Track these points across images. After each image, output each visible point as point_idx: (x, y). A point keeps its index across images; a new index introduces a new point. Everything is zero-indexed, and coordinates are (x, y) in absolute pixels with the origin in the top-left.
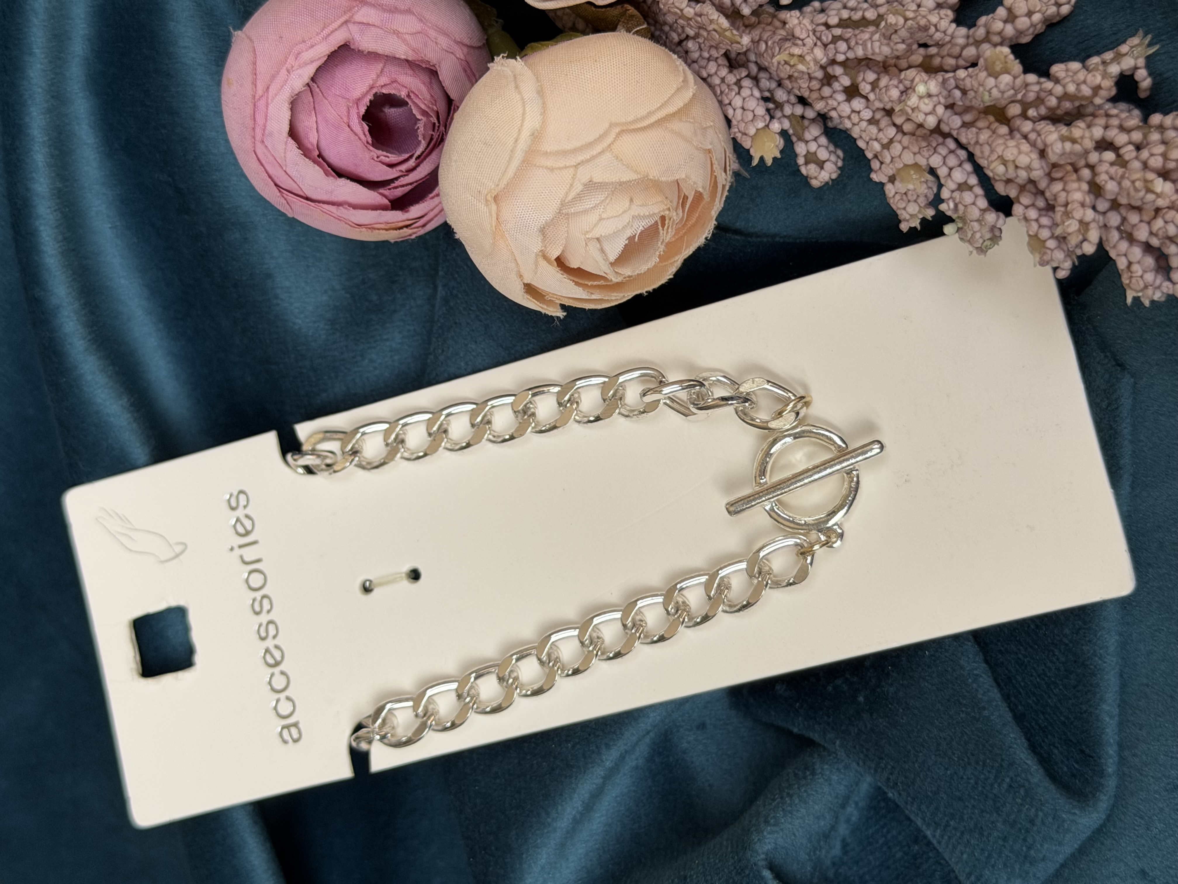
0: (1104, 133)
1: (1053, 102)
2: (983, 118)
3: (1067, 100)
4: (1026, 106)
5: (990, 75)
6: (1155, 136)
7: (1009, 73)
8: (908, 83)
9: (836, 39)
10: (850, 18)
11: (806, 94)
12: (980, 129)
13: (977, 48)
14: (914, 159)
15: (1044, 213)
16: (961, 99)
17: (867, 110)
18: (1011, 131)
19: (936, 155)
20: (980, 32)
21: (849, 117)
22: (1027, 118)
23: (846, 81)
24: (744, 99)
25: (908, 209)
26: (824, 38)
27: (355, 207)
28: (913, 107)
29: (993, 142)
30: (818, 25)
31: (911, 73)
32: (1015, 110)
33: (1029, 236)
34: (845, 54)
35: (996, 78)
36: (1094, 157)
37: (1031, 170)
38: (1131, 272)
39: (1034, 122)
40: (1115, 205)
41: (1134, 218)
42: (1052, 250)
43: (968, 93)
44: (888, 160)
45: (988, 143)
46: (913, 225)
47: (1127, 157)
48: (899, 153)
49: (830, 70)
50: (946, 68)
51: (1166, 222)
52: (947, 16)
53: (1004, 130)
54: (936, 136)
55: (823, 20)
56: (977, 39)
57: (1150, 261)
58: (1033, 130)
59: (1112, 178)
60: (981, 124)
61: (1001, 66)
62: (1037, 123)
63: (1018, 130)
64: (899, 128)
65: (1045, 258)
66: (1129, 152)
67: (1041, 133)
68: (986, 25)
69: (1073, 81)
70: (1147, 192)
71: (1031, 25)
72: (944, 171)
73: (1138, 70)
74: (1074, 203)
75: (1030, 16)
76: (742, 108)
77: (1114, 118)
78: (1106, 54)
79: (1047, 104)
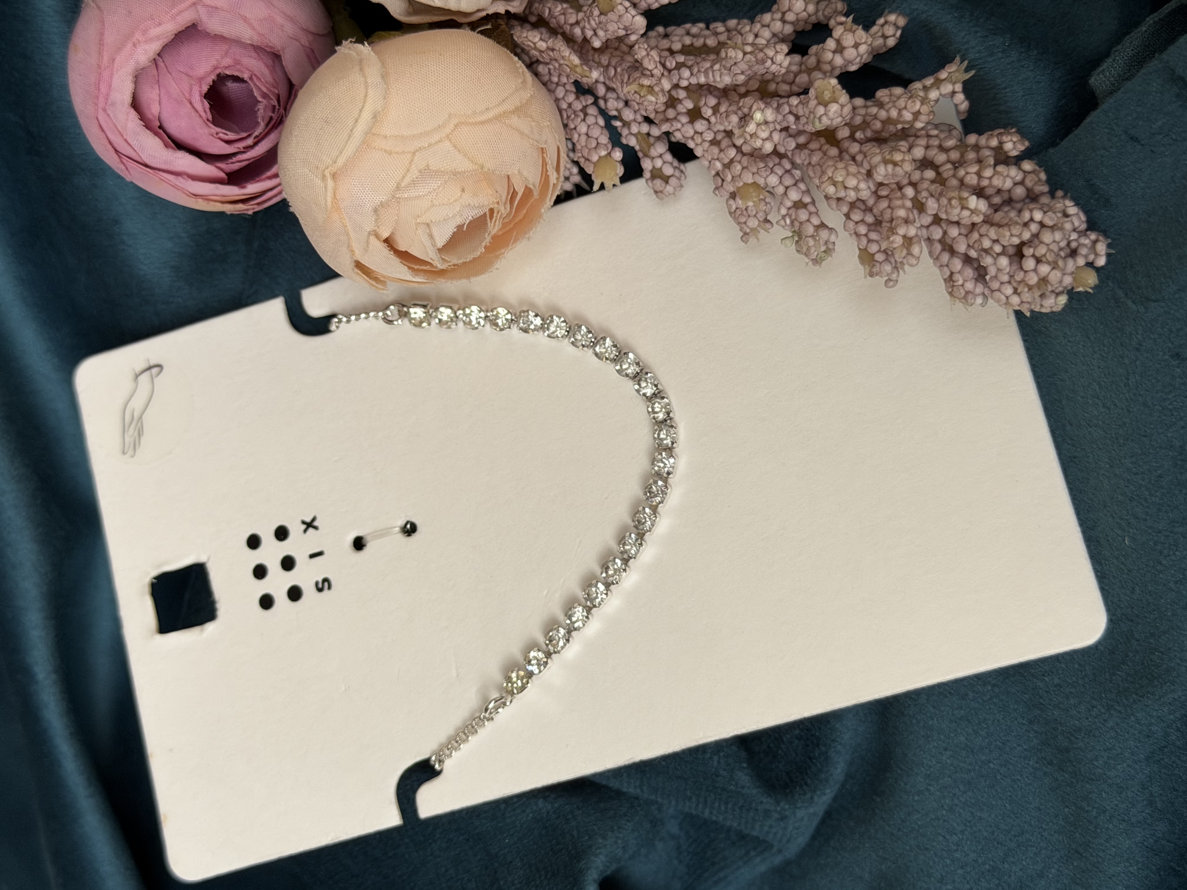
0: (925, 153)
1: (878, 125)
2: (815, 140)
3: (891, 124)
4: (854, 129)
5: (819, 103)
6: (971, 155)
7: (837, 102)
8: (746, 110)
9: (679, 66)
10: (692, 44)
11: (652, 116)
12: (812, 151)
13: (809, 75)
14: (753, 179)
15: (873, 228)
16: (795, 123)
17: (709, 131)
18: (841, 152)
19: (772, 175)
20: (811, 61)
21: (692, 138)
22: (855, 140)
23: (689, 105)
24: (589, 126)
25: (748, 223)
26: (668, 64)
28: (751, 133)
29: (824, 163)
30: (662, 51)
31: (748, 101)
32: (844, 133)
33: (860, 249)
34: (688, 79)
35: (826, 106)
36: (916, 176)
37: (859, 190)
38: (953, 282)
39: (861, 144)
40: (937, 220)
41: (954, 232)
42: (881, 263)
43: (801, 118)
44: (729, 178)
45: (819, 164)
47: (945, 175)
48: (739, 173)
49: (674, 93)
50: (780, 93)
51: (981, 235)
52: (782, 49)
53: (834, 152)
54: (773, 157)
55: (667, 46)
56: (809, 67)
57: (969, 272)
58: (860, 152)
59: (932, 195)
60: (814, 145)
61: (830, 95)
62: (864, 145)
63: (847, 151)
64: (739, 149)
65: (874, 270)
66: (947, 170)
67: (867, 154)
68: (816, 54)
69: (895, 107)
70: (962, 209)
71: (858, 56)
72: (780, 189)
73: (957, 94)
74: (899, 220)
75: (857, 48)
76: (586, 134)
77: (934, 138)
78: (927, 79)
79: (872, 127)
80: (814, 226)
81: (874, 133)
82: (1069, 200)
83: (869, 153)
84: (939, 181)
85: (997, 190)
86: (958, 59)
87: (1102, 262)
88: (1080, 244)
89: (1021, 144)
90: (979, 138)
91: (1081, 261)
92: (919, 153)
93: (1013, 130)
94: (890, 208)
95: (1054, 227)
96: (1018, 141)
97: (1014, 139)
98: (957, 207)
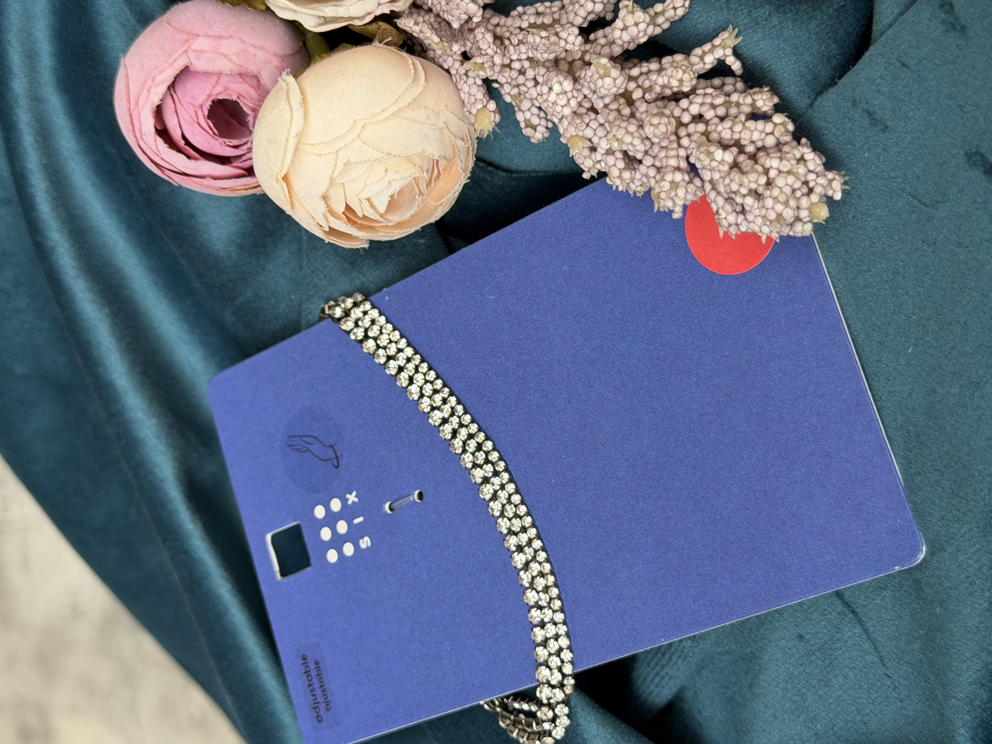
0: (699, 109)
1: (658, 89)
3: (667, 88)
5: (599, 77)
7: (610, 77)
10: (535, 23)
12: (612, 110)
19: (588, 128)
21: (536, 99)
22: (645, 100)
24: (469, 86)
25: (585, 163)
26: (513, 41)
27: (215, 178)
28: (553, 101)
29: (614, 122)
30: (515, 28)
32: (638, 94)
35: (603, 79)
37: (634, 145)
38: (720, 215)
44: (562, 130)
46: (593, 174)
48: (566, 127)
51: (731, 180)
52: (573, 32)
53: (626, 111)
54: (591, 113)
55: (518, 25)
57: (728, 207)
58: (646, 111)
61: (603, 72)
62: (650, 105)
66: (713, 124)
69: (666, 75)
70: (711, 161)
71: (639, 32)
72: (595, 140)
73: (728, 57)
74: (669, 168)
75: (637, 26)
76: (468, 93)
77: (709, 96)
78: (705, 45)
79: (655, 90)
80: (620, 169)
81: (657, 95)
82: (807, 147)
83: (649, 112)
84: (706, 134)
85: (749, 141)
86: (731, 26)
87: (838, 196)
88: (817, 183)
89: (770, 102)
90: (739, 96)
91: (814, 198)
92: (695, 110)
93: (766, 89)
94: (666, 157)
95: (789, 172)
96: (768, 98)
97: (764, 98)
98: (705, 160)
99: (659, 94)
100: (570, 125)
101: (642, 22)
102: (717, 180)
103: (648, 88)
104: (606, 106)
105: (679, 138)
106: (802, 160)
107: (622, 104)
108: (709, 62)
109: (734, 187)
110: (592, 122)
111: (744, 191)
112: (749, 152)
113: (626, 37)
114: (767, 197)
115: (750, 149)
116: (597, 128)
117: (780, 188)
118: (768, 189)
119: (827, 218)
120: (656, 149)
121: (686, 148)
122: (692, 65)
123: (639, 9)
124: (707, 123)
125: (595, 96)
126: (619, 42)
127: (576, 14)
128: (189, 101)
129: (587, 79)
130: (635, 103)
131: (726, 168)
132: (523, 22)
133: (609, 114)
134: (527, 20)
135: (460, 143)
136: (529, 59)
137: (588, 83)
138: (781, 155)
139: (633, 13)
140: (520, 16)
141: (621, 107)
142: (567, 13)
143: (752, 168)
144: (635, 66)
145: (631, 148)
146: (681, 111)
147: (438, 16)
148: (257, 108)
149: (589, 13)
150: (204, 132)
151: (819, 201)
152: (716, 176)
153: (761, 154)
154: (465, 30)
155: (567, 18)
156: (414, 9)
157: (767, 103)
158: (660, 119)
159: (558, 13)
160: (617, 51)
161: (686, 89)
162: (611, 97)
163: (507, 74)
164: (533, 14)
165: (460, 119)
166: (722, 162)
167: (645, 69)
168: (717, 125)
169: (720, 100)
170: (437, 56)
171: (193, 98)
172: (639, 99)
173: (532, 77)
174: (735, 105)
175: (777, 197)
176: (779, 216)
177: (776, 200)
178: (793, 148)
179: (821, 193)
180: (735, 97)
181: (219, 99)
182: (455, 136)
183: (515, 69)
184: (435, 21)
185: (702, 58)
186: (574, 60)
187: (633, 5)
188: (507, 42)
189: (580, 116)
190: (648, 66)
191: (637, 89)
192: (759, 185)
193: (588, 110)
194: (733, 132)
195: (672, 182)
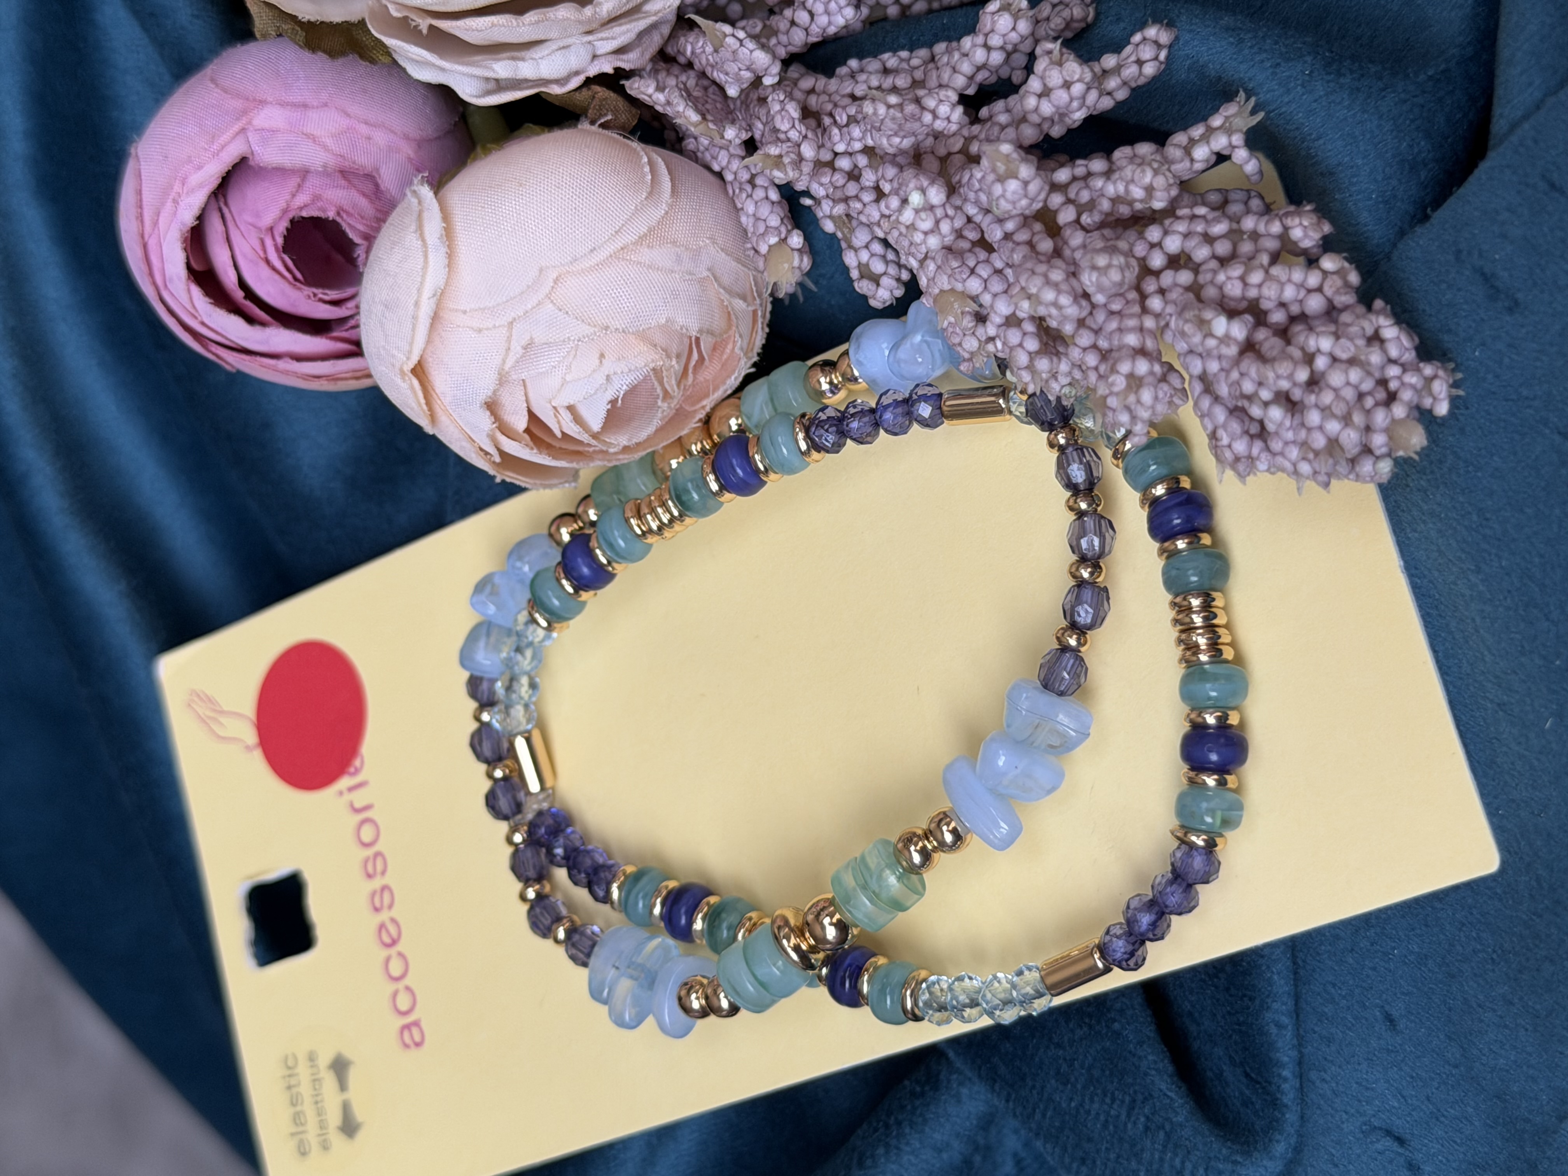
1: (1106, 205)
4: (1080, 209)
5: (995, 178)
7: (1016, 178)
14: (949, 283)
19: (972, 278)
25: (965, 345)
35: (1003, 183)
36: (1168, 279)
37: (1060, 307)
38: (1217, 439)
47: (1201, 280)
48: (932, 275)
51: (1242, 375)
52: (948, 99)
56: (1014, 117)
57: (1235, 426)
61: (1004, 168)
66: (1206, 271)
69: (1121, 179)
70: (1205, 336)
71: (1072, 100)
72: (986, 299)
73: (1237, 150)
74: (1124, 350)
75: (1068, 88)
76: (754, 215)
77: (1200, 220)
78: (1194, 128)
79: (1099, 208)
80: (1030, 353)
81: (1103, 216)
82: (1386, 316)
83: (1089, 247)
84: (1195, 289)
85: (1276, 303)
86: (1242, 95)
87: (1442, 409)
88: (1403, 384)
89: (1315, 230)
90: (1258, 220)
91: (1399, 411)
92: (1173, 244)
93: (1308, 208)
94: (1120, 330)
95: (1352, 362)
96: (1312, 224)
97: (1306, 223)
98: (1194, 335)
99: (1107, 215)
100: (939, 270)
101: (1079, 81)
102: (1215, 375)
103: (1087, 204)
104: (1007, 236)
105: (1143, 297)
106: (1376, 339)
107: (1039, 233)
108: (1200, 158)
109: (1248, 387)
110: (980, 265)
111: (1265, 395)
112: (1277, 324)
113: (1047, 108)
114: (1309, 408)
115: (1278, 317)
116: (989, 277)
117: (1335, 390)
118: (1313, 392)
119: (1423, 449)
120: (1100, 316)
121: (1157, 316)
122: (1171, 162)
123: (1072, 57)
124: (1196, 269)
125: (989, 218)
126: (1034, 118)
127: (954, 70)
128: (250, 219)
129: (973, 185)
130: (1062, 231)
131: (1232, 351)
132: (859, 85)
133: (1013, 250)
134: (865, 82)
135: (739, 304)
136: (868, 151)
137: (976, 192)
138: (1337, 329)
139: (1060, 64)
140: (853, 75)
141: (1036, 239)
142: (938, 69)
143: (1283, 351)
144: (1062, 165)
145: (1054, 311)
146: (1147, 246)
147: (703, 75)
148: (371, 233)
149: (979, 69)
150: (277, 277)
151: (1408, 416)
152: (1214, 366)
153: (1297, 328)
154: (752, 101)
155: (939, 77)
156: (662, 64)
157: (1311, 233)
158: (1111, 259)
159: (922, 68)
160: (1030, 134)
161: (1158, 205)
162: (1017, 219)
163: (825, 180)
164: (877, 72)
165: (738, 261)
166: (1226, 339)
167: (1080, 171)
168: (1215, 272)
169: (1219, 228)
170: (701, 148)
171: (258, 215)
172: (1070, 223)
173: (872, 184)
174: (1249, 237)
175: (1329, 408)
176: (1333, 443)
177: (1327, 412)
178: (1358, 317)
179: (1411, 401)
180: (1249, 223)
181: (303, 218)
182: (729, 291)
183: (841, 170)
184: (697, 85)
185: (1188, 151)
186: (950, 154)
187: (1060, 50)
188: (827, 121)
189: (960, 254)
190: (1086, 166)
191: (1066, 206)
192: (1295, 384)
193: (974, 244)
194: (1245, 284)
195: (1131, 376)
